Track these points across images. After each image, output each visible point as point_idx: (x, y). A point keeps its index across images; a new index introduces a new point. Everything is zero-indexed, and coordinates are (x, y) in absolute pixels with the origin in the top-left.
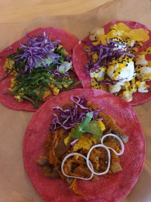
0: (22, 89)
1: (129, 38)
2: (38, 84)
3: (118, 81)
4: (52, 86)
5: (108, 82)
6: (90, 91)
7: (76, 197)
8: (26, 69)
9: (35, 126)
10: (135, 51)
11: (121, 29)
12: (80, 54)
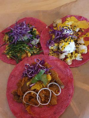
0: (11, 52)
1: (76, 26)
2: (19, 50)
3: (64, 52)
4: (27, 52)
5: (59, 52)
6: (47, 57)
7: (29, 115)
8: (14, 41)
9: (15, 73)
10: (79, 35)
11: (72, 21)
12: (46, 34)
